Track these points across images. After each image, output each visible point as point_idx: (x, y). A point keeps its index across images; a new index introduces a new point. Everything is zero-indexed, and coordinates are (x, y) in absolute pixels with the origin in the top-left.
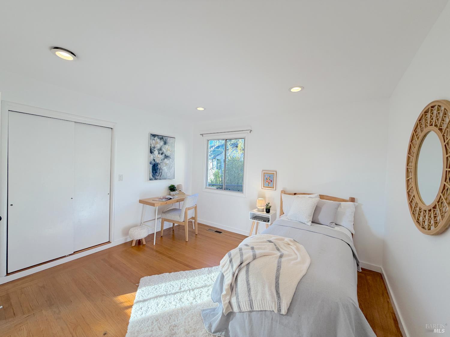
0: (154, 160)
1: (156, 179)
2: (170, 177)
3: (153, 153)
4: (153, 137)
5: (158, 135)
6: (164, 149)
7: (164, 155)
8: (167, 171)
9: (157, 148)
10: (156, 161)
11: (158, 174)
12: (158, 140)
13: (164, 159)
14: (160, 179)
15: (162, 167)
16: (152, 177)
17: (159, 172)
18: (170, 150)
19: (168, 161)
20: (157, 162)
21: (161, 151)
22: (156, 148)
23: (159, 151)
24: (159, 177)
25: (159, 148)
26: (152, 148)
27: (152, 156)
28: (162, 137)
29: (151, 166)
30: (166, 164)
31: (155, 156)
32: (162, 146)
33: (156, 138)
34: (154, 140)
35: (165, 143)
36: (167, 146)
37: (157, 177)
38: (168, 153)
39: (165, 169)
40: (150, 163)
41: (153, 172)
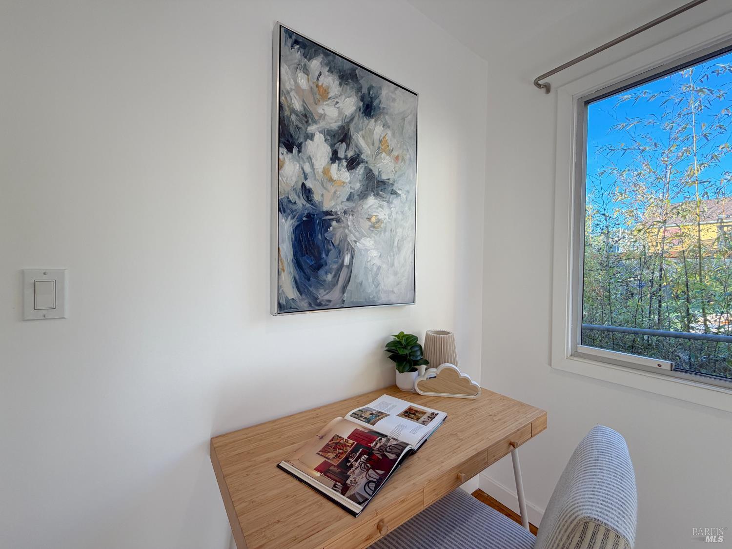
0: (307, 192)
1: (317, 305)
2: (393, 292)
3: (299, 146)
4: (296, 55)
5: (327, 53)
6: (363, 137)
7: (360, 170)
8: (377, 262)
9: (322, 124)
10: (316, 197)
11: (329, 277)
12: (330, 81)
13: (363, 196)
14: (342, 305)
15: (351, 238)
16: (291, 293)
17: (335, 266)
18: (395, 153)
19: (381, 207)
20: (326, 208)
21: (348, 146)
22: (315, 122)
23: (332, 146)
24: (334, 295)
25: (335, 126)
26: (293, 117)
27: (292, 168)
28: (354, 70)
29: (288, 225)
30: (376, 226)
31: (312, 166)
32: (352, 119)
33: (315, 64)
34: (306, 71)
35: (369, 108)
36: (376, 128)
37: (323, 295)
38: (385, 167)
39: (367, 250)
40: (282, 209)
41: (298, 264)
